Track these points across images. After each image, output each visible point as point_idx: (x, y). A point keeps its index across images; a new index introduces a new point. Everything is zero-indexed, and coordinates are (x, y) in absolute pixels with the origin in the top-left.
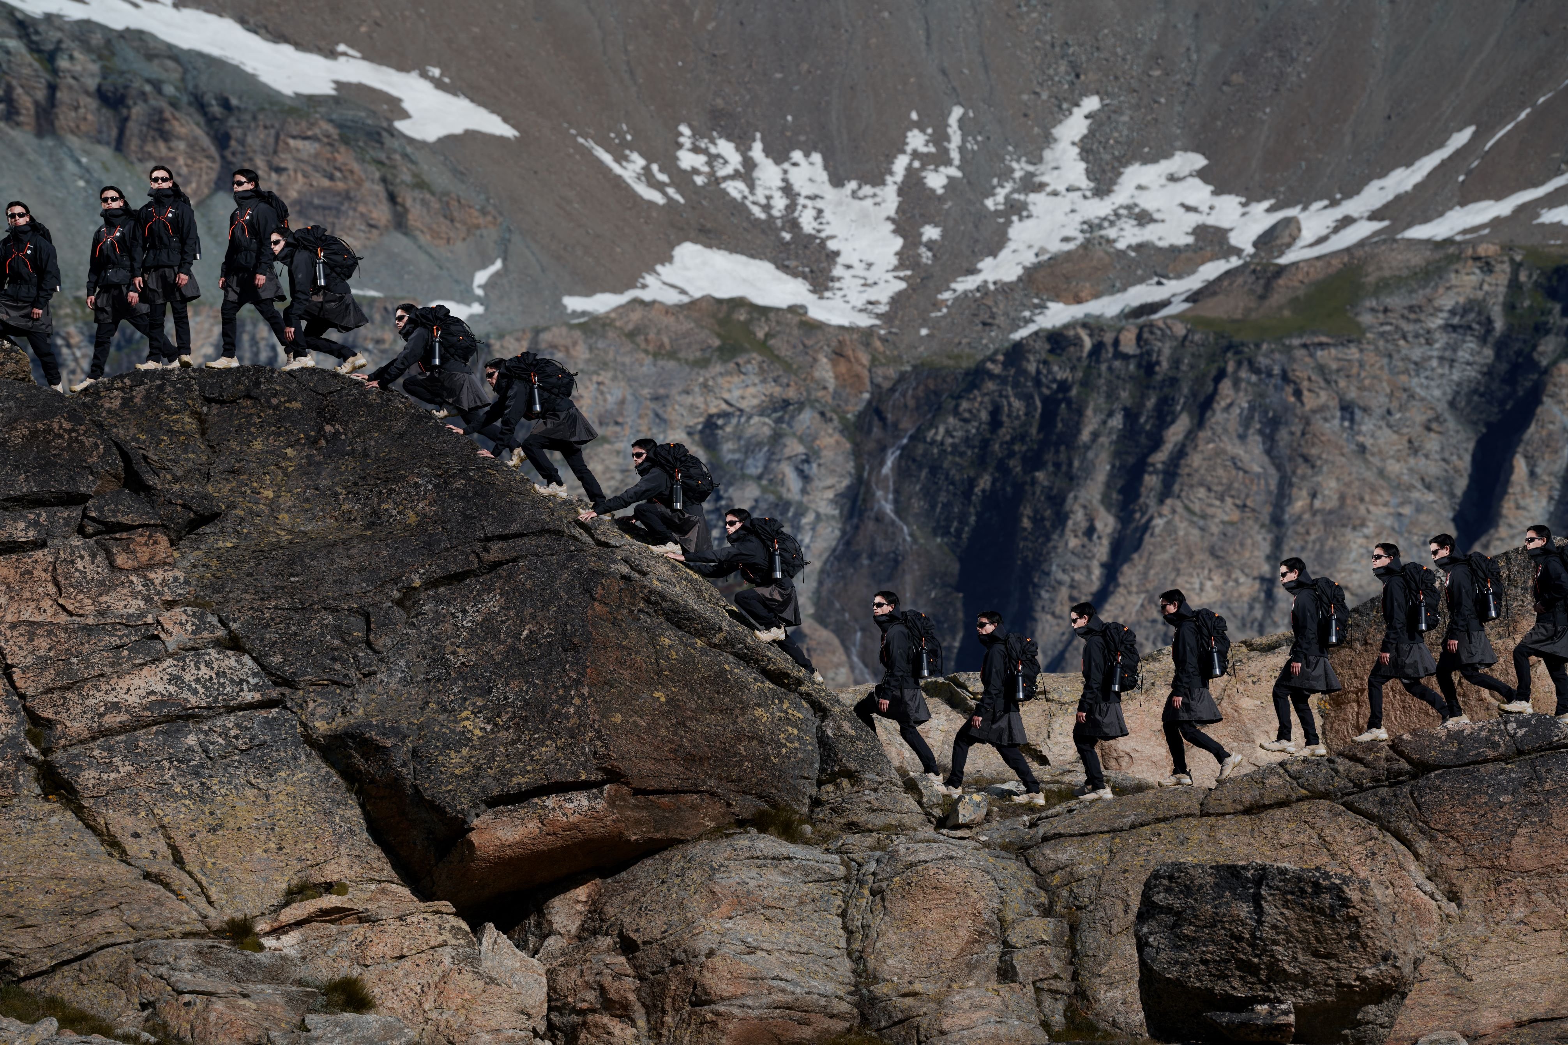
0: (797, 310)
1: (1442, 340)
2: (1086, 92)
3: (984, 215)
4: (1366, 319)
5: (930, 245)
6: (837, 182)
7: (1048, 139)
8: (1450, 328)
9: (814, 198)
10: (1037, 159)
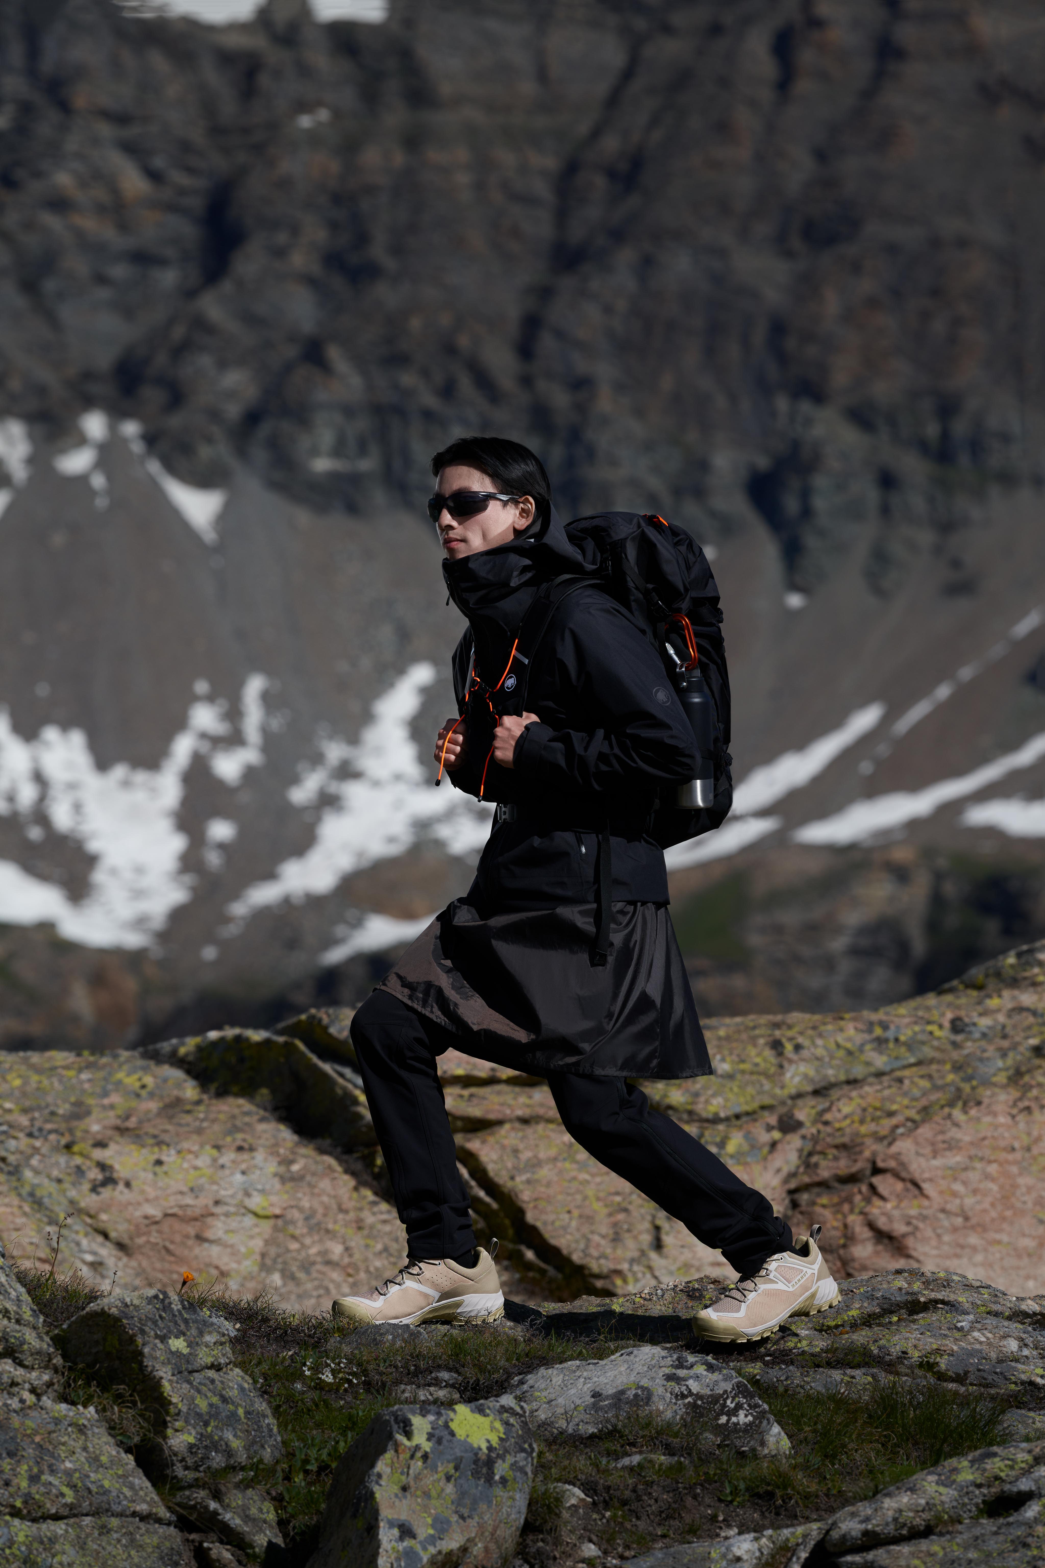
0: (46, 928)
1: (845, 967)
2: (416, 659)
3: (288, 810)
4: (755, 940)
5: (222, 846)
6: (102, 764)
7: (367, 717)
8: (855, 952)
9: (72, 786)
10: (354, 739)
